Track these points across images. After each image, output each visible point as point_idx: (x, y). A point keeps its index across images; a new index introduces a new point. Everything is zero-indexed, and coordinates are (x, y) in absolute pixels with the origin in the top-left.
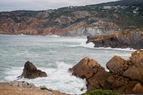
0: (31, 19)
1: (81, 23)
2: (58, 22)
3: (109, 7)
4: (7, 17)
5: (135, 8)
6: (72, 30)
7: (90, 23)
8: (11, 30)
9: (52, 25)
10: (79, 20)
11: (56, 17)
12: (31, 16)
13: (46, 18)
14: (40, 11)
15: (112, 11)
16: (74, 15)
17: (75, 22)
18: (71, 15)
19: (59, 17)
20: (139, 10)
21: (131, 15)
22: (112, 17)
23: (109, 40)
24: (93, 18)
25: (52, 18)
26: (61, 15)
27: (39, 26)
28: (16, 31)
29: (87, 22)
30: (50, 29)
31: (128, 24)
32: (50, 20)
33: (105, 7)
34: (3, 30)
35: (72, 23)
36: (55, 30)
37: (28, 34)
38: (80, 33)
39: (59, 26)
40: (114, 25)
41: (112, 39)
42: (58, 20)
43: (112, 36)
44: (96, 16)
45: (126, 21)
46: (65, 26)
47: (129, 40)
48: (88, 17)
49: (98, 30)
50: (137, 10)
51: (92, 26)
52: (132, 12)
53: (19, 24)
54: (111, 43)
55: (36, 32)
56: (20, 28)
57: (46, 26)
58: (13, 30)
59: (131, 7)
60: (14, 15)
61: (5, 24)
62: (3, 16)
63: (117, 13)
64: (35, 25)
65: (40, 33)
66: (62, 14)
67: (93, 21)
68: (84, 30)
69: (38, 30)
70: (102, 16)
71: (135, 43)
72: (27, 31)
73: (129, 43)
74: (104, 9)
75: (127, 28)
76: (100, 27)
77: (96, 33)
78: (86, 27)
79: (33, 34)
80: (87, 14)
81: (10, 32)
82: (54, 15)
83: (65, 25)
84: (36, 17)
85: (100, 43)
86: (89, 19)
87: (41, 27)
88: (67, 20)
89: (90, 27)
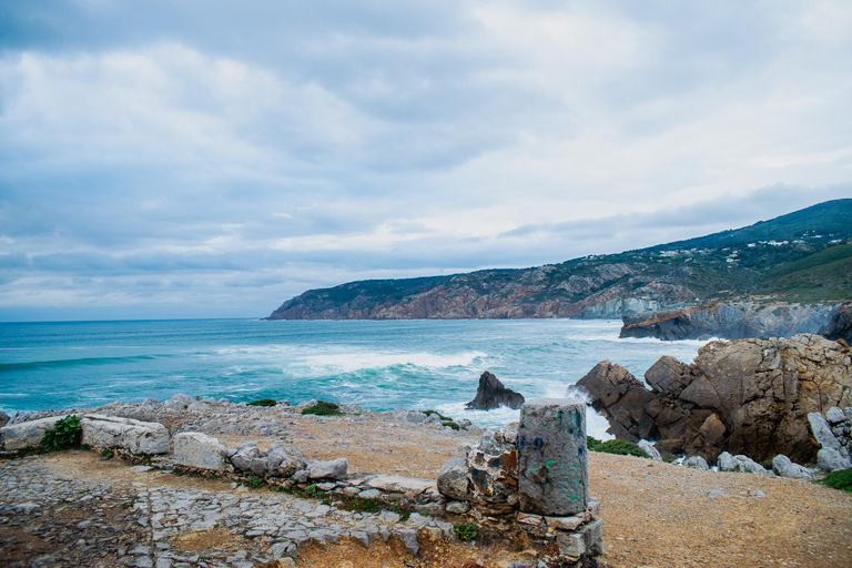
0: (509, 286)
1: (614, 290)
2: (564, 290)
3: (672, 253)
4: (462, 284)
5: (729, 252)
6: (594, 305)
7: (632, 287)
8: (470, 310)
9: (552, 296)
10: (608, 284)
11: (560, 280)
12: (508, 280)
13: (541, 282)
14: (527, 270)
15: (678, 261)
16: (597, 274)
17: (601, 289)
18: (592, 274)
19: (567, 278)
20: (740, 256)
21: (722, 269)
22: (679, 274)
23: (672, 323)
24: (638, 277)
25: (551, 281)
26: (570, 275)
27: (525, 300)
28: (480, 311)
29: (627, 286)
30: (549, 304)
31: (716, 286)
32: (548, 286)
33: (664, 254)
34: (455, 311)
35: (593, 290)
36: (558, 305)
37: (504, 316)
38: (611, 310)
39: (568, 296)
40: (684, 290)
41: (678, 320)
42: (565, 285)
43: (677, 313)
44: (646, 273)
45: (710, 280)
46: (580, 296)
47: (716, 323)
48: (628, 276)
49: (651, 302)
50: (734, 256)
51: (638, 294)
52: (724, 260)
53: (485, 297)
54: (675, 328)
55: (520, 311)
56: (489, 305)
57: (539, 297)
58: (474, 309)
59: (720, 249)
60: (476, 280)
61: (458, 299)
62: (455, 282)
63: (690, 264)
64: (518, 298)
65: (528, 314)
66: (573, 272)
67: (639, 284)
68: (620, 304)
69: (524, 307)
70: (658, 273)
71: (728, 326)
72: (503, 309)
73: (715, 327)
74: (662, 258)
75: (714, 296)
76: (655, 296)
77: (647, 309)
78: (624, 297)
79: (514, 316)
80: (625, 269)
81: (468, 313)
82: (556, 275)
83: (580, 294)
84: (520, 282)
85: (652, 330)
86: (631, 280)
87: (530, 302)
88: (584, 284)
89: (633, 296)
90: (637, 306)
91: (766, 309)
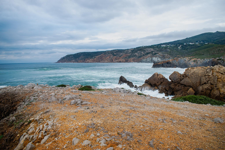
0: (121, 54)
1: (149, 55)
2: (136, 55)
3: (164, 46)
4: (109, 53)
5: (179, 46)
6: (144, 59)
8: (111, 60)
9: (133, 57)
10: (148, 54)
11: (135, 52)
12: (121, 52)
13: (130, 53)
14: (126, 49)
15: (166, 48)
16: (145, 51)
17: (146, 55)
18: (143, 51)
19: (137, 52)
20: (182, 47)
21: (177, 50)
22: (166, 51)
24: (156, 52)
25: (133, 53)
26: (138, 51)
27: (126, 58)
28: (114, 60)
29: (153, 54)
30: (132, 59)
31: (176, 54)
32: (132, 54)
33: (162, 46)
34: (107, 60)
35: (144, 55)
36: (134, 59)
37: (120, 62)
38: (148, 60)
39: (137, 57)
40: (167, 55)
41: (168, 63)
42: (136, 54)
43: (168, 61)
44: (157, 51)
45: (174, 53)
47: (178, 64)
48: (153, 51)
49: (159, 58)
50: (180, 47)
51: (155, 56)
52: (178, 48)
53: (115, 57)
54: (167, 65)
55: (124, 60)
56: (116, 59)
57: (129, 57)
58: (112, 60)
59: (177, 45)
60: (113, 52)
61: (108, 57)
62: (107, 53)
63: (169, 49)
64: (124, 57)
65: (127, 61)
66: (138, 50)
67: (155, 54)
68: (151, 59)
69: (125, 59)
70: (161, 51)
71: (181, 65)
72: (120, 60)
74: (162, 47)
75: (176, 57)
76: (160, 57)
77: (158, 60)
78: (152, 57)
79: (123, 62)
80: (152, 50)
81: (110, 61)
82: (134, 51)
83: (140, 56)
84: (124, 53)
85: (161, 65)
86: (154, 52)
87: (127, 58)
88: (141, 53)
89: (154, 57)
90: (155, 59)
91: (191, 60)
